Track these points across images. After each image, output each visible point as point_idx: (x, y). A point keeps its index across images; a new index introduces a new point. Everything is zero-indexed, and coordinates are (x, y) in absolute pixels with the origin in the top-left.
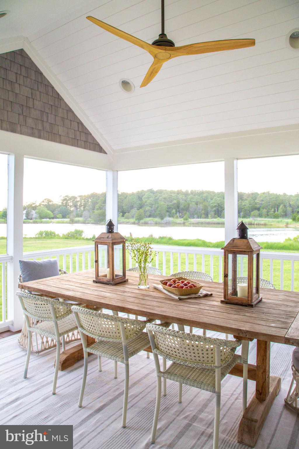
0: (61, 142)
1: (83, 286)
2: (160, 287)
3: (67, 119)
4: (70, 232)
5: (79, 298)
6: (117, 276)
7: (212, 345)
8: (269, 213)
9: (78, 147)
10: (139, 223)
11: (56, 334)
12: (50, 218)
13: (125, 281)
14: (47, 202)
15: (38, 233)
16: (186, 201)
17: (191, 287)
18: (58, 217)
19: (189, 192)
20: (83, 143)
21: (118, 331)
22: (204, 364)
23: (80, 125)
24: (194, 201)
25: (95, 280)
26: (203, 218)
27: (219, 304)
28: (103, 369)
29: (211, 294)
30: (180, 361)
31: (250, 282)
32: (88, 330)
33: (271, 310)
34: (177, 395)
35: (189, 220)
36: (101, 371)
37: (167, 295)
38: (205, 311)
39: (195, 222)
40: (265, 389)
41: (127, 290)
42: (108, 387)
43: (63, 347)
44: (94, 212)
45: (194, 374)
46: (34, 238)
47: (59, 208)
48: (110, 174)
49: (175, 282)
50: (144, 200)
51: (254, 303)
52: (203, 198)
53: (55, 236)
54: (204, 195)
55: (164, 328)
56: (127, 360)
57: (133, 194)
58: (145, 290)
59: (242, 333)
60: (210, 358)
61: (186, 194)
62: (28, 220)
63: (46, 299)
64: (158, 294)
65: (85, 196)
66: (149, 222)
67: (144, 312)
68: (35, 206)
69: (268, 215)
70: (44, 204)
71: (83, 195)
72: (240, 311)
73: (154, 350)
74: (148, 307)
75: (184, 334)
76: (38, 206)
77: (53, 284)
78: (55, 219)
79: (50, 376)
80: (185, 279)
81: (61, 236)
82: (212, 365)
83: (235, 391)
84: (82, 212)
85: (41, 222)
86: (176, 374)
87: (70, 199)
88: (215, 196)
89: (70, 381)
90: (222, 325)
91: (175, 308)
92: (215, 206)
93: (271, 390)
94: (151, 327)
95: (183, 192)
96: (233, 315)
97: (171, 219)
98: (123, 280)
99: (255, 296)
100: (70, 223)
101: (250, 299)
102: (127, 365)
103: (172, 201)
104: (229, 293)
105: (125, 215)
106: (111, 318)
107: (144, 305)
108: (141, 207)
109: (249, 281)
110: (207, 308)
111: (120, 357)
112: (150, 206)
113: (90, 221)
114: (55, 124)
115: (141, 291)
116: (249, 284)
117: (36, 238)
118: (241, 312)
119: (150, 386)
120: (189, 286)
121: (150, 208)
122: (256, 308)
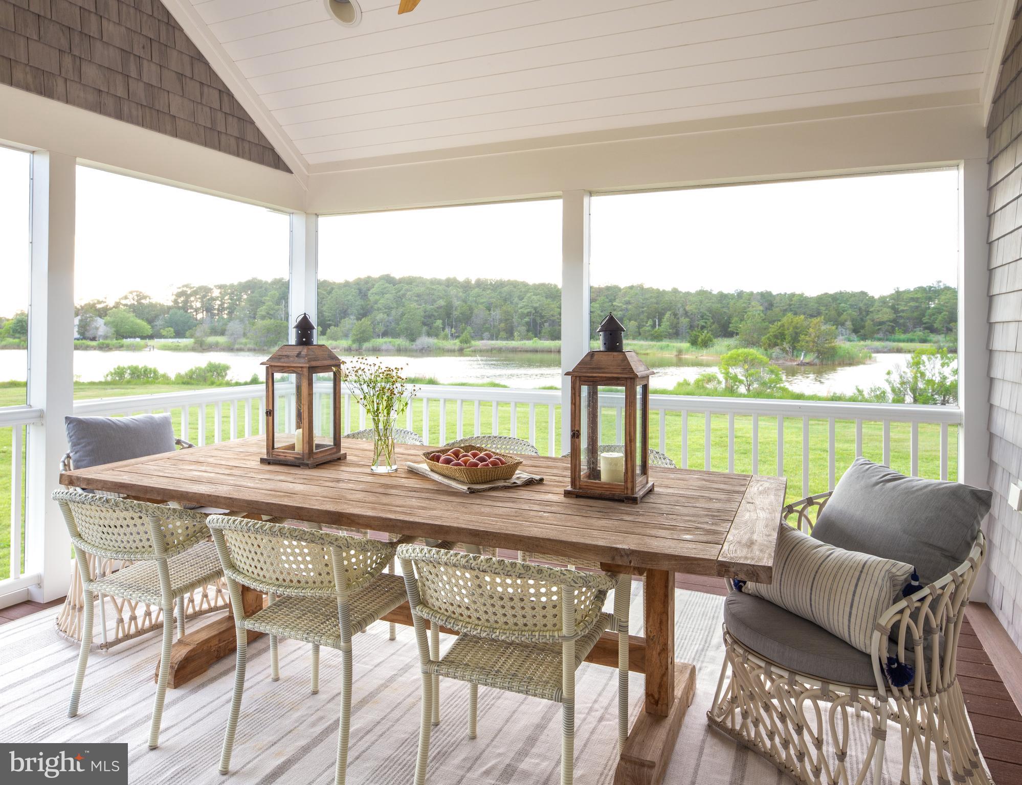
0: (175, 134)
1: (234, 472)
2: (424, 467)
3: (192, 79)
4: (197, 369)
5: (225, 497)
6: (318, 446)
7: (555, 584)
8: (641, 330)
9: (220, 150)
10: (360, 348)
11: (162, 592)
12: (143, 338)
13: (339, 459)
14: (136, 298)
15: (113, 371)
16: (465, 301)
17: (494, 464)
18: (163, 334)
19: (473, 282)
20: (233, 141)
21: (327, 569)
22: (537, 634)
23: (225, 98)
24: (482, 303)
25: (265, 457)
26: (502, 339)
27: (561, 498)
28: (283, 674)
29: (542, 480)
30: (479, 631)
31: (631, 447)
32: (250, 574)
33: (677, 507)
34: (465, 720)
35: (473, 343)
36: (276, 680)
37: (441, 483)
38: (532, 513)
39: (485, 348)
40: (667, 691)
41: (344, 476)
42: (296, 715)
43: (178, 630)
44: (253, 324)
45: (510, 662)
46: (100, 383)
47: (168, 313)
48: (299, 221)
49: (457, 457)
50: (372, 298)
51: (640, 493)
52: (503, 295)
53: (157, 379)
54: (505, 289)
55: (443, 551)
56: (348, 640)
57: (347, 284)
58: (389, 475)
59: (622, 556)
60: (550, 617)
61: (466, 286)
62: (84, 341)
63: (139, 504)
64: (420, 482)
65: (232, 286)
66: (384, 347)
67: (391, 520)
68: (103, 308)
69: (640, 334)
70: (128, 302)
71: (228, 284)
72: (608, 511)
73: (415, 608)
74: (398, 509)
75: (492, 562)
76: (111, 309)
77: (156, 470)
78: (156, 340)
79: (144, 703)
80: (481, 449)
81: (173, 377)
82: (556, 634)
83: (595, 701)
84: (226, 324)
85: (120, 347)
86: (467, 665)
87: (195, 293)
88: (527, 292)
89: (195, 712)
90: (574, 541)
91: (463, 509)
92: (529, 314)
93: (678, 692)
94: (410, 551)
95: (459, 283)
96: (595, 520)
97: (432, 341)
98: (335, 456)
99: (640, 480)
100: (193, 349)
101: (629, 485)
102: (348, 654)
103: (434, 301)
104: (582, 473)
105: (329, 330)
106: (311, 536)
107: (388, 505)
108: (364, 313)
109: (628, 446)
110: (536, 508)
111: (331, 635)
112: (386, 313)
113: (246, 344)
114: (161, 88)
115: (380, 477)
116: (629, 451)
117: (106, 383)
118: (612, 512)
119: (400, 704)
120: (492, 463)
121: (385, 316)
122: (644, 505)
